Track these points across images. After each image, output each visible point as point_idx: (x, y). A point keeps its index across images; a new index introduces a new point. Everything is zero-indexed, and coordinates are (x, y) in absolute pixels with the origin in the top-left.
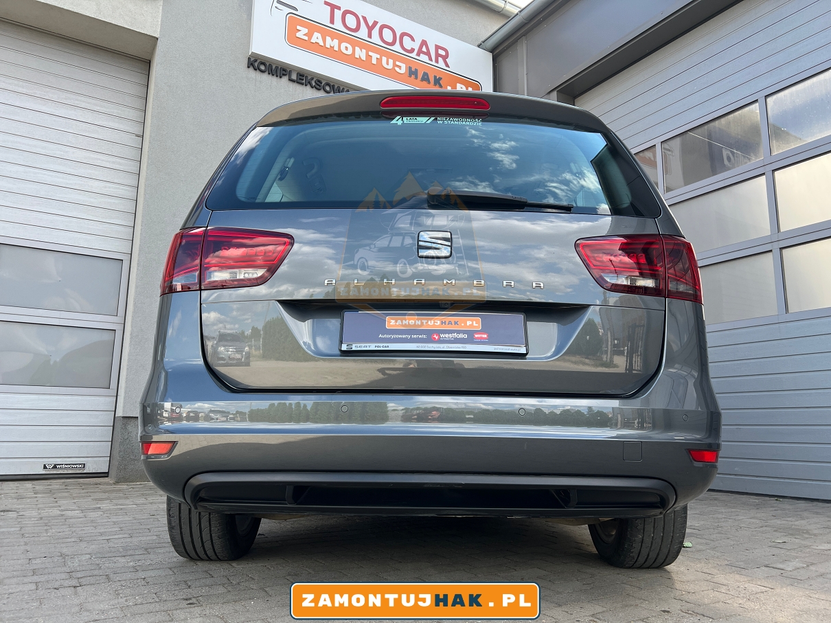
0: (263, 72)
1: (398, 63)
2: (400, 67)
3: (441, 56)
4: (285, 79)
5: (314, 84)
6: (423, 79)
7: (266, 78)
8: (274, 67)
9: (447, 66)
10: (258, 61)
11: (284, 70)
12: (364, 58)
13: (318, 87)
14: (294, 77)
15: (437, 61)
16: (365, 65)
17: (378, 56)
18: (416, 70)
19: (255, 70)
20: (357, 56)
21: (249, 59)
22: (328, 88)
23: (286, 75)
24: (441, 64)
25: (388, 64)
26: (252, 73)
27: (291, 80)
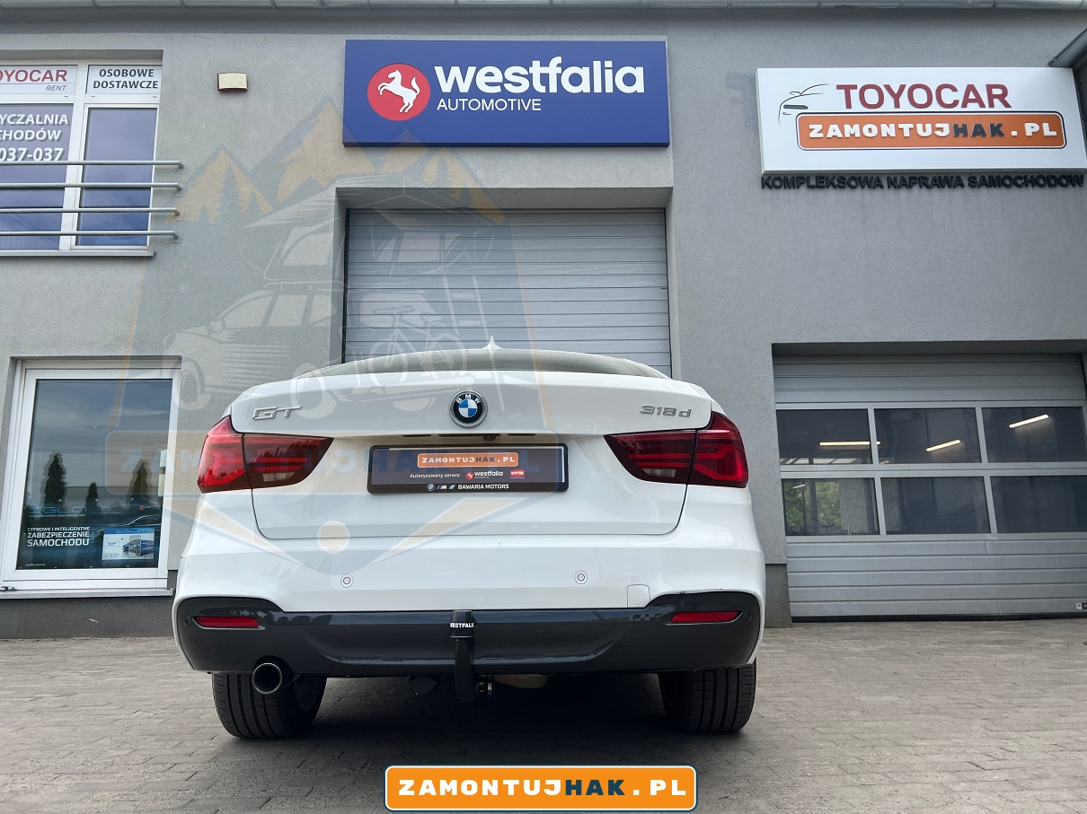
0: (778, 187)
1: (938, 125)
2: (941, 129)
3: (997, 96)
4: (803, 188)
5: (836, 183)
6: (975, 134)
7: (784, 195)
8: (789, 178)
9: (1007, 105)
10: (772, 177)
11: (802, 178)
12: (893, 134)
13: (842, 185)
14: (813, 182)
15: (992, 105)
16: (898, 142)
17: (911, 126)
18: (965, 126)
19: (770, 188)
20: (884, 135)
21: (762, 178)
22: (853, 183)
23: (802, 183)
24: (998, 105)
25: (924, 130)
26: (768, 193)
27: (810, 187)
